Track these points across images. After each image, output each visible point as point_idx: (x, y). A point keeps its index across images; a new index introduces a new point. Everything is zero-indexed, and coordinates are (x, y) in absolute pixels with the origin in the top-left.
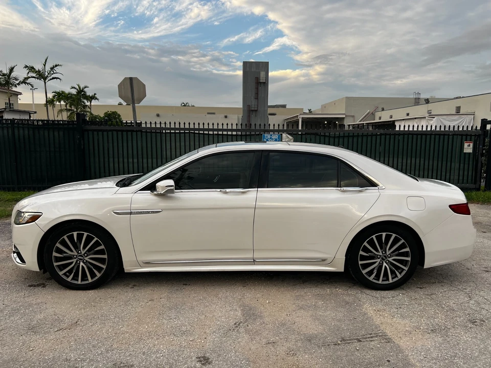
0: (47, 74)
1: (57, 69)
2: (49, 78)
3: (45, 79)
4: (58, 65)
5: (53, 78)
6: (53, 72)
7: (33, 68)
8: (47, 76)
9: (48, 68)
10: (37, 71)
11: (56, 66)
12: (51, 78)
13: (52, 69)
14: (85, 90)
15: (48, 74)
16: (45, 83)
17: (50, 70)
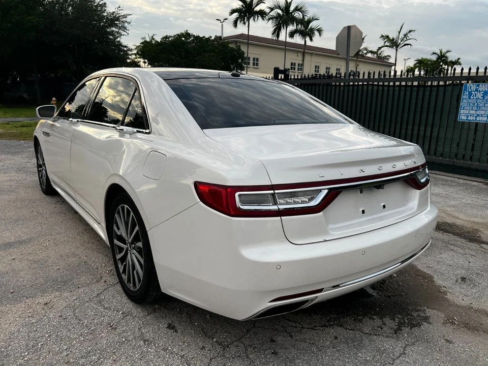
0: (399, 41)
1: (410, 36)
2: (401, 46)
3: (397, 46)
4: (412, 31)
5: (405, 45)
6: (407, 38)
7: (387, 37)
8: (400, 44)
9: (402, 36)
10: (391, 40)
11: (410, 32)
12: (403, 45)
13: (405, 35)
14: (447, 55)
15: (401, 41)
16: (397, 50)
17: (403, 36)
